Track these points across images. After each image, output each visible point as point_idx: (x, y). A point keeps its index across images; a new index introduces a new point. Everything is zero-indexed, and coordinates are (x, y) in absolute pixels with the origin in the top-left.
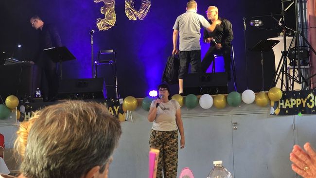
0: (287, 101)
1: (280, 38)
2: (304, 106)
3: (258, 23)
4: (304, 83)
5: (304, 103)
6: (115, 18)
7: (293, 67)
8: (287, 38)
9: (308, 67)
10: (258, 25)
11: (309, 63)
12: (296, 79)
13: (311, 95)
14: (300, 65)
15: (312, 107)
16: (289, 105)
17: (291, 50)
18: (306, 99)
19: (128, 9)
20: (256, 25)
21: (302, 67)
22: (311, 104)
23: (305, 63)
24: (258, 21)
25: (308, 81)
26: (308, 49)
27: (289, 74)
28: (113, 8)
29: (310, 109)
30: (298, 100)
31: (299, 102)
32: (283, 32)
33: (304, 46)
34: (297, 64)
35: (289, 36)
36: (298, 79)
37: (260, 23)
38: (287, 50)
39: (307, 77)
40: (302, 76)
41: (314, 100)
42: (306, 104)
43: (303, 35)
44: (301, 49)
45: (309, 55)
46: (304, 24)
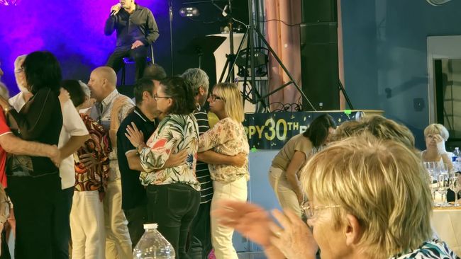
1: (226, 34)
2: (260, 137)
3: (191, 12)
4: (259, 103)
5: (260, 132)
7: (243, 79)
8: (235, 35)
9: (265, 78)
10: (191, 15)
11: (267, 73)
12: (248, 96)
13: (271, 120)
14: (253, 77)
15: (272, 138)
17: (241, 52)
18: (263, 127)
20: (188, 15)
21: (257, 78)
22: (270, 134)
23: (261, 73)
24: (191, 9)
25: (266, 100)
26: (266, 52)
29: (269, 142)
30: (251, 127)
31: (252, 130)
32: (229, 26)
33: (260, 48)
34: (250, 74)
35: (238, 32)
36: (251, 96)
37: (195, 12)
38: (235, 53)
39: (264, 94)
40: (257, 93)
41: (275, 129)
42: (263, 134)
43: (258, 30)
44: (256, 52)
45: (267, 60)
46: (261, 15)
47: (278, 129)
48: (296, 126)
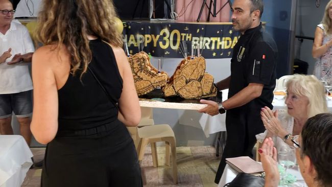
0: (132, 37)
2: (155, 45)
5: (155, 41)
13: (166, 30)
15: (166, 47)
16: (134, 42)
18: (158, 36)
22: (164, 43)
29: (164, 51)
30: (147, 36)
31: (148, 39)
41: (169, 38)
42: (158, 43)
47: (172, 39)
48: (189, 37)
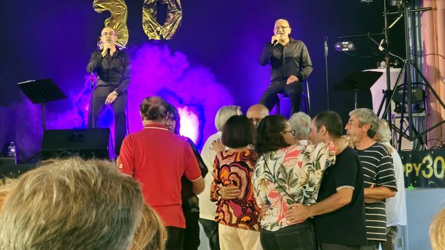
1: (382, 69)
2: (417, 175)
3: (347, 46)
4: (417, 140)
5: (417, 169)
6: (126, 35)
7: (400, 115)
8: (392, 70)
9: (423, 114)
10: (347, 49)
11: (424, 109)
12: (405, 133)
13: (429, 158)
14: (411, 113)
15: (429, 176)
17: (398, 88)
18: (420, 165)
19: (147, 22)
20: (344, 50)
21: (414, 115)
22: (427, 172)
23: (418, 109)
24: (347, 43)
25: (423, 137)
26: (424, 88)
27: (394, 126)
28: (124, 20)
29: (427, 180)
30: (408, 165)
31: (409, 168)
32: (385, 61)
33: (417, 83)
34: (407, 110)
35: (395, 67)
36: (408, 133)
37: (351, 46)
38: (392, 89)
39: (421, 131)
40: (415, 129)
41: (432, 166)
42: (420, 172)
43: (415, 65)
44: (414, 88)
45: (425, 96)
46: (418, 49)
47: (435, 166)
